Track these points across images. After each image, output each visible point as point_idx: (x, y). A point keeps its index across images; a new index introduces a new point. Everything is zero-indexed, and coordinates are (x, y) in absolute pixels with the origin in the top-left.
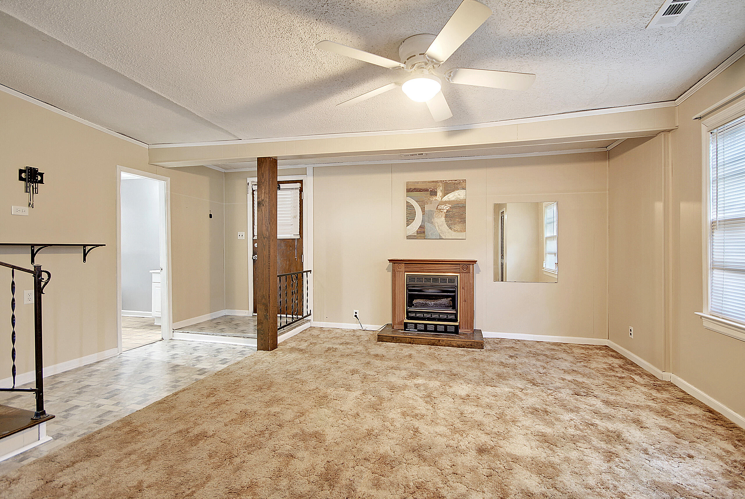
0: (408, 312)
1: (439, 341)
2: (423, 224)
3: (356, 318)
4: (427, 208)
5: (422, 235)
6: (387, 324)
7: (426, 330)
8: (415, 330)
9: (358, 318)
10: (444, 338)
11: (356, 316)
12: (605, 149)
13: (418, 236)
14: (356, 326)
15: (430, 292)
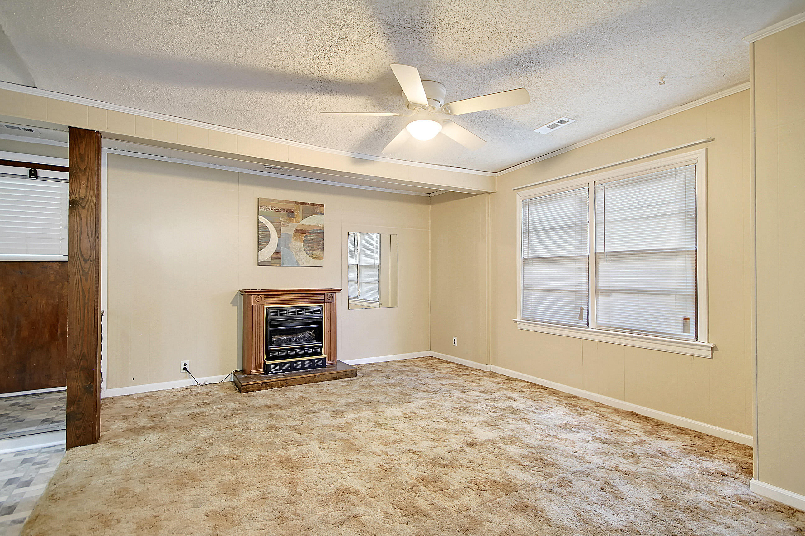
0: (268, 352)
1: (315, 377)
2: (278, 249)
3: (185, 371)
4: (283, 230)
5: (277, 261)
6: (233, 372)
7: (292, 369)
8: (280, 371)
9: (188, 372)
10: (316, 373)
11: (185, 369)
12: (428, 195)
13: (272, 262)
14: (188, 382)
15: (292, 325)
